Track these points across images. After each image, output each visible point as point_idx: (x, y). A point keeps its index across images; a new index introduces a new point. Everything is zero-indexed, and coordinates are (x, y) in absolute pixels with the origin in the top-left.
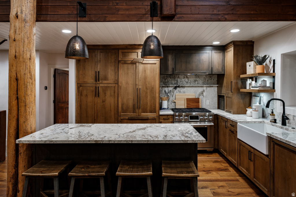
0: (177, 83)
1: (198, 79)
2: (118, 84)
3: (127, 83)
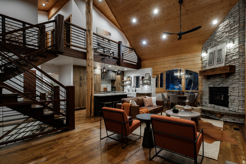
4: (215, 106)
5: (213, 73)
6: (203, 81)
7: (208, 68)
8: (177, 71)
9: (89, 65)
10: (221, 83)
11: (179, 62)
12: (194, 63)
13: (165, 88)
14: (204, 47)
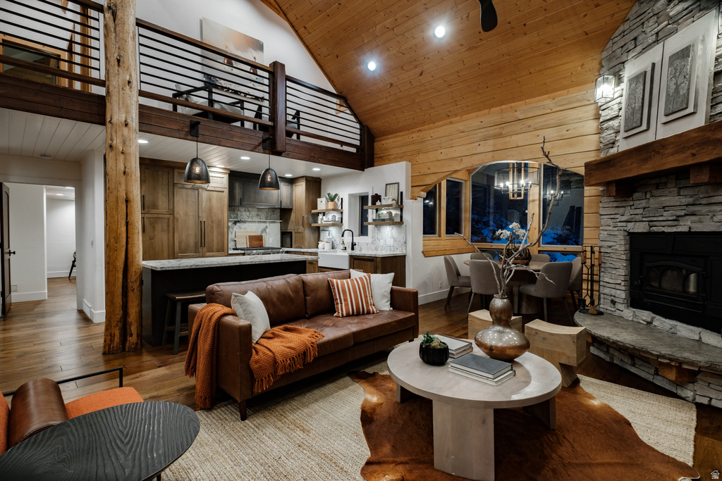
0: (237, 217)
1: (260, 213)
2: (173, 214)
3: (186, 214)
4: (653, 318)
5: (646, 169)
6: (601, 205)
7: (623, 146)
8: (503, 170)
9: (111, 146)
10: (686, 215)
11: (504, 132)
12: (565, 132)
13: (467, 235)
14: (609, 59)
